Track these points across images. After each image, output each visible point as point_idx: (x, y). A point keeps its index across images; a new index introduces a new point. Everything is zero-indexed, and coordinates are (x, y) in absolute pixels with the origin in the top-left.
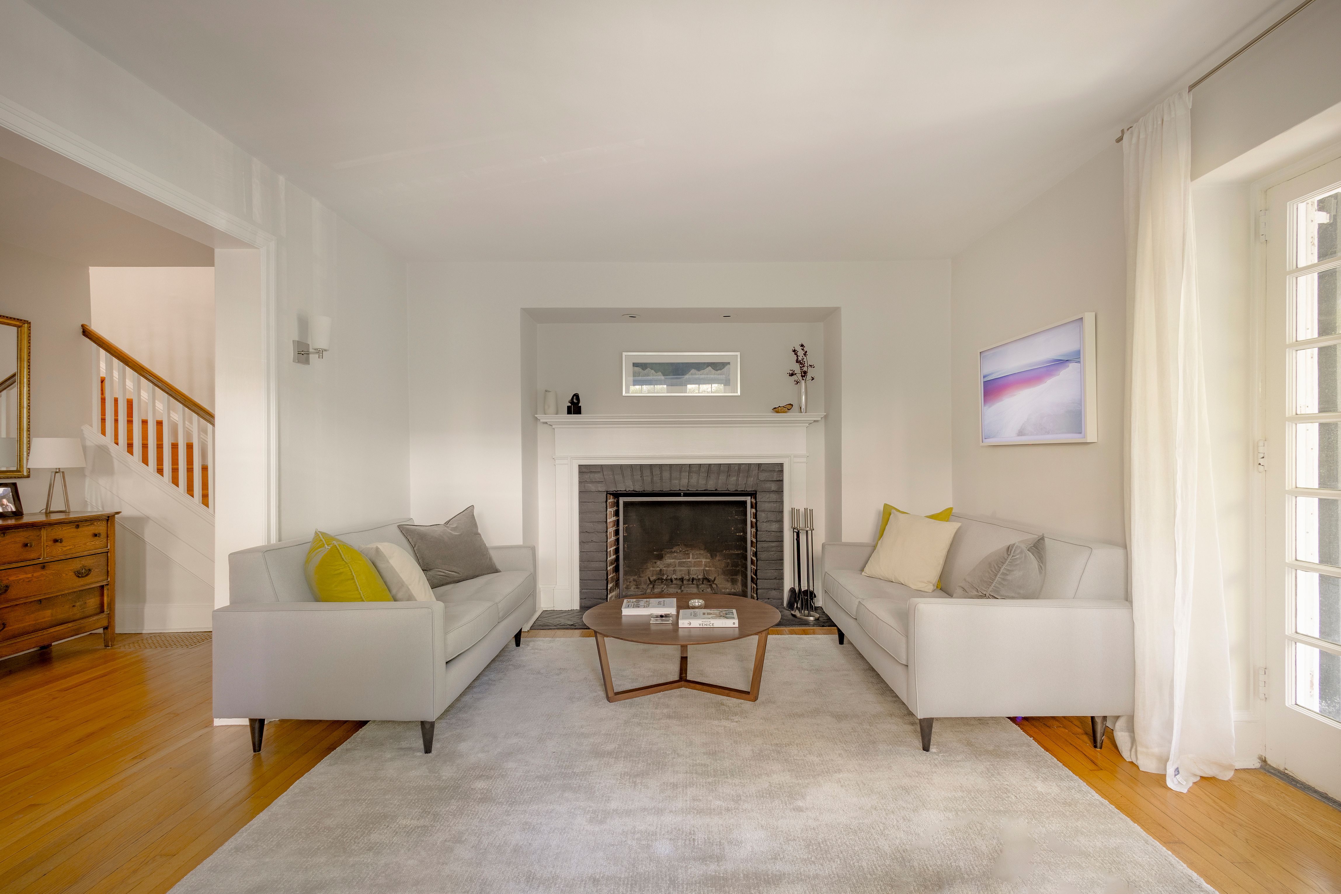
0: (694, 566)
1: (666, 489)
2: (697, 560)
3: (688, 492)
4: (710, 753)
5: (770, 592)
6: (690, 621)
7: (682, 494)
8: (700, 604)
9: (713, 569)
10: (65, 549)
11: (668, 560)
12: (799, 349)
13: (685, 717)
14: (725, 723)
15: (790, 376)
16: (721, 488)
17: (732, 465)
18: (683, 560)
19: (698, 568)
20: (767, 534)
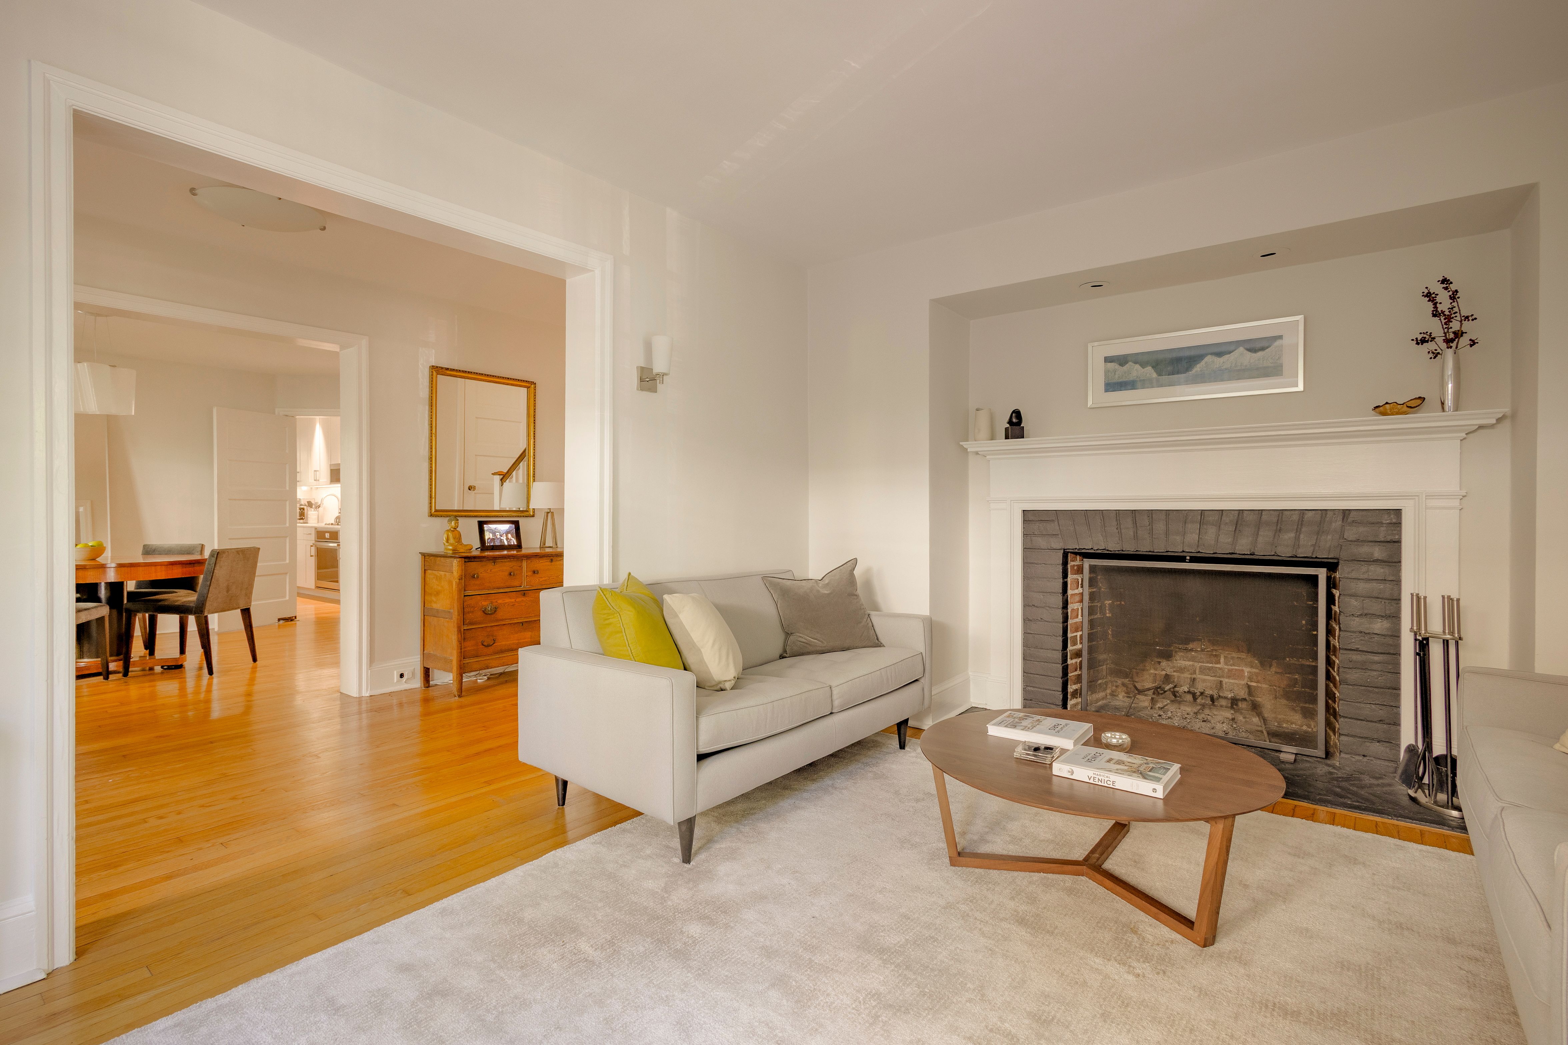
0: (1229, 677)
1: (1160, 548)
2: (1233, 667)
3: (1199, 555)
4: (1040, 1018)
5: (1368, 744)
6: (1073, 768)
7: (1188, 558)
8: (1121, 741)
9: (1264, 686)
10: (541, 580)
11: (1181, 661)
12: (1437, 288)
13: (1048, 932)
14: (1112, 969)
15: (1418, 344)
16: (1262, 550)
17: (1288, 513)
18: (1207, 665)
19: (1236, 681)
20: (1363, 638)
